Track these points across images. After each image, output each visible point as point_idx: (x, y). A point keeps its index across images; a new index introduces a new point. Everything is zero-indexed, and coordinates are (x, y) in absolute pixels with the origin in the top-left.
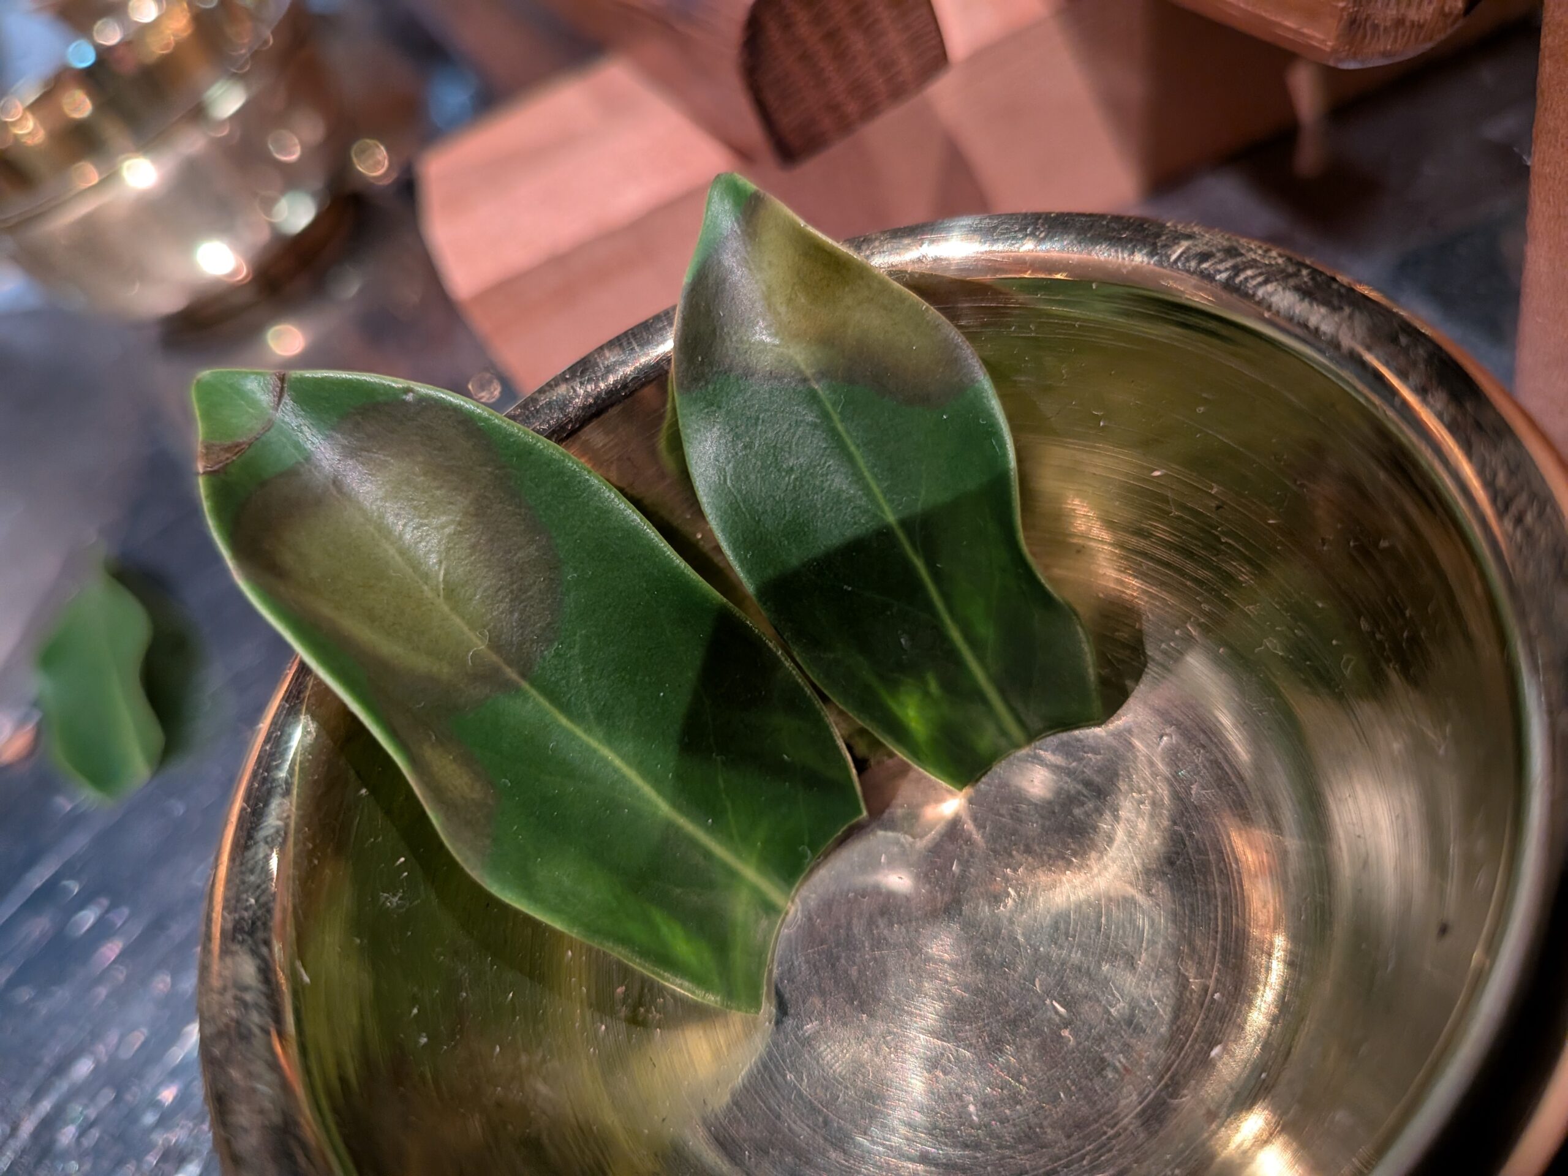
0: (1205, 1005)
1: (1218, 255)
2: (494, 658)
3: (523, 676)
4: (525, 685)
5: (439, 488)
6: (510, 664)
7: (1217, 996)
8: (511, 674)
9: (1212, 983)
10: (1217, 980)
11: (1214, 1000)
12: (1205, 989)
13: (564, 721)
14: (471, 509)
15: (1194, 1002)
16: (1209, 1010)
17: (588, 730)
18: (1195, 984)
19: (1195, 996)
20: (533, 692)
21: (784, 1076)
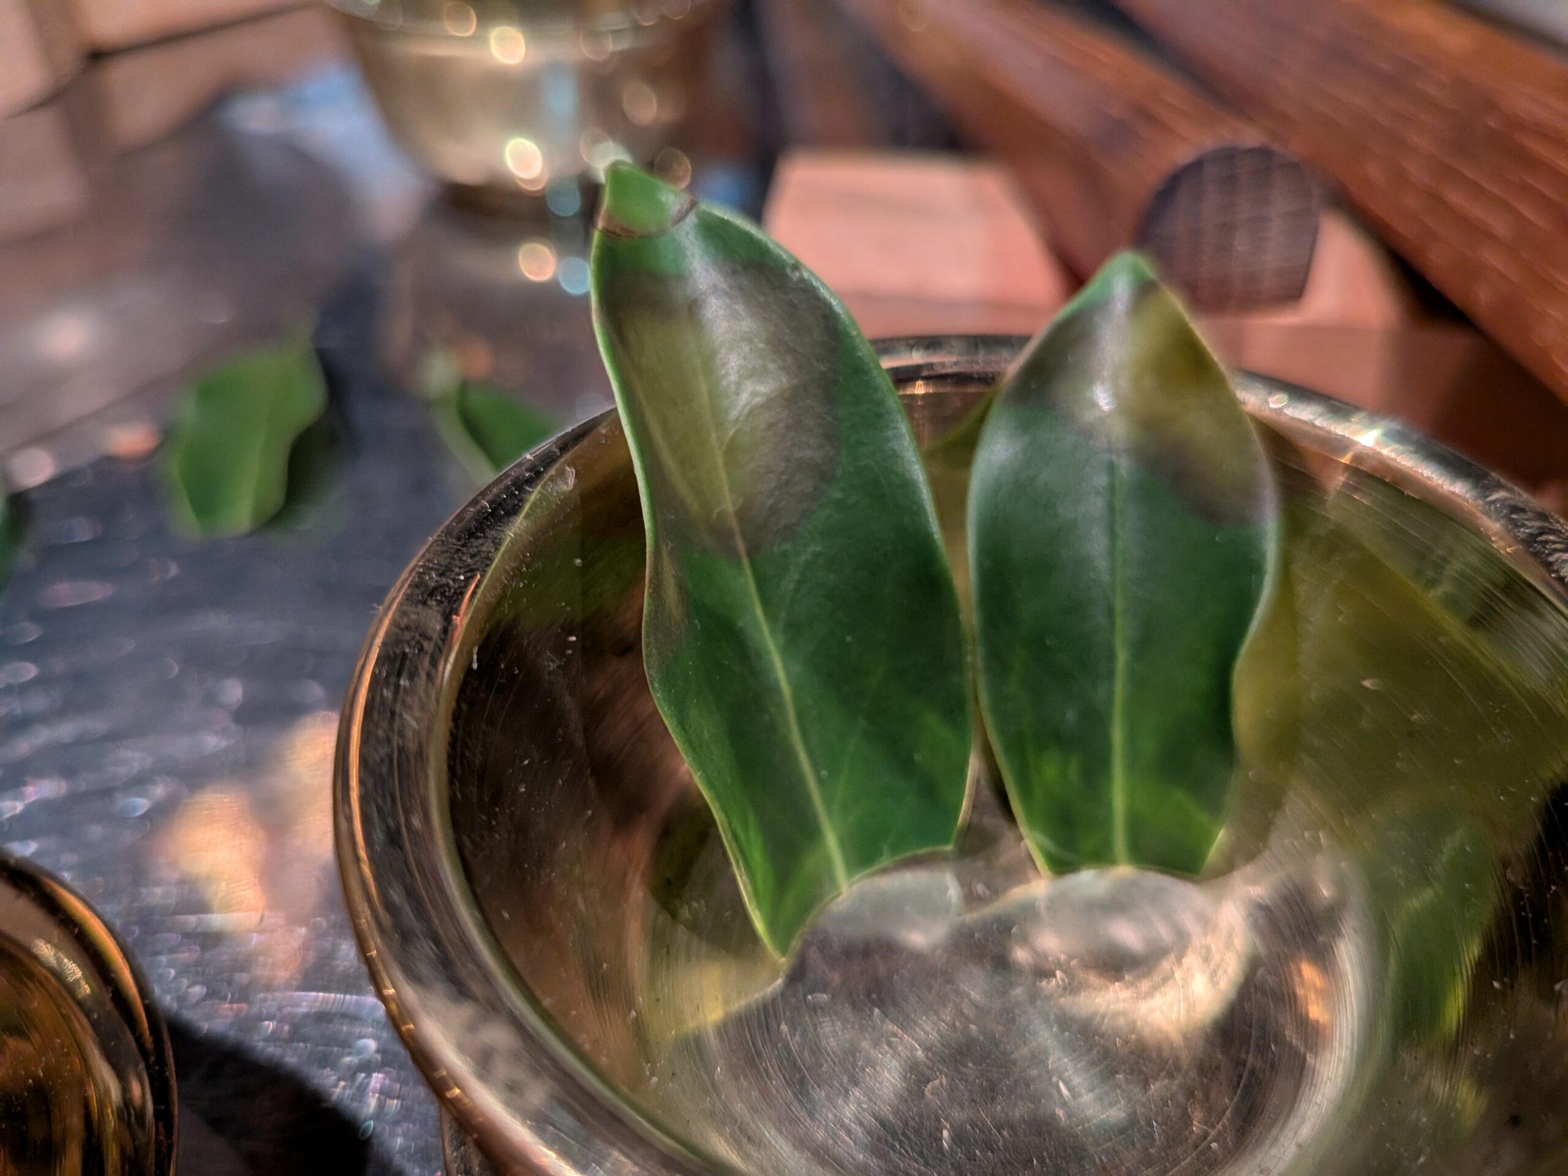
0: (1201, 1148)
1: (1529, 513)
2: (734, 523)
3: (750, 554)
4: (746, 562)
5: (773, 361)
6: (744, 536)
7: (1214, 1145)
8: (741, 546)
9: (1213, 1133)
10: (1219, 1133)
11: (1211, 1147)
12: (1205, 1136)
13: (759, 611)
14: (787, 395)
15: (1190, 1141)
16: (1203, 1153)
17: (773, 632)
18: (1197, 1127)
19: (1193, 1137)
20: (748, 572)
21: (779, 1025)
